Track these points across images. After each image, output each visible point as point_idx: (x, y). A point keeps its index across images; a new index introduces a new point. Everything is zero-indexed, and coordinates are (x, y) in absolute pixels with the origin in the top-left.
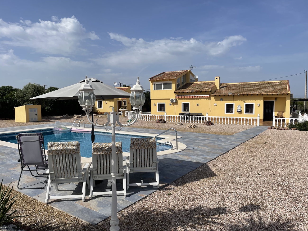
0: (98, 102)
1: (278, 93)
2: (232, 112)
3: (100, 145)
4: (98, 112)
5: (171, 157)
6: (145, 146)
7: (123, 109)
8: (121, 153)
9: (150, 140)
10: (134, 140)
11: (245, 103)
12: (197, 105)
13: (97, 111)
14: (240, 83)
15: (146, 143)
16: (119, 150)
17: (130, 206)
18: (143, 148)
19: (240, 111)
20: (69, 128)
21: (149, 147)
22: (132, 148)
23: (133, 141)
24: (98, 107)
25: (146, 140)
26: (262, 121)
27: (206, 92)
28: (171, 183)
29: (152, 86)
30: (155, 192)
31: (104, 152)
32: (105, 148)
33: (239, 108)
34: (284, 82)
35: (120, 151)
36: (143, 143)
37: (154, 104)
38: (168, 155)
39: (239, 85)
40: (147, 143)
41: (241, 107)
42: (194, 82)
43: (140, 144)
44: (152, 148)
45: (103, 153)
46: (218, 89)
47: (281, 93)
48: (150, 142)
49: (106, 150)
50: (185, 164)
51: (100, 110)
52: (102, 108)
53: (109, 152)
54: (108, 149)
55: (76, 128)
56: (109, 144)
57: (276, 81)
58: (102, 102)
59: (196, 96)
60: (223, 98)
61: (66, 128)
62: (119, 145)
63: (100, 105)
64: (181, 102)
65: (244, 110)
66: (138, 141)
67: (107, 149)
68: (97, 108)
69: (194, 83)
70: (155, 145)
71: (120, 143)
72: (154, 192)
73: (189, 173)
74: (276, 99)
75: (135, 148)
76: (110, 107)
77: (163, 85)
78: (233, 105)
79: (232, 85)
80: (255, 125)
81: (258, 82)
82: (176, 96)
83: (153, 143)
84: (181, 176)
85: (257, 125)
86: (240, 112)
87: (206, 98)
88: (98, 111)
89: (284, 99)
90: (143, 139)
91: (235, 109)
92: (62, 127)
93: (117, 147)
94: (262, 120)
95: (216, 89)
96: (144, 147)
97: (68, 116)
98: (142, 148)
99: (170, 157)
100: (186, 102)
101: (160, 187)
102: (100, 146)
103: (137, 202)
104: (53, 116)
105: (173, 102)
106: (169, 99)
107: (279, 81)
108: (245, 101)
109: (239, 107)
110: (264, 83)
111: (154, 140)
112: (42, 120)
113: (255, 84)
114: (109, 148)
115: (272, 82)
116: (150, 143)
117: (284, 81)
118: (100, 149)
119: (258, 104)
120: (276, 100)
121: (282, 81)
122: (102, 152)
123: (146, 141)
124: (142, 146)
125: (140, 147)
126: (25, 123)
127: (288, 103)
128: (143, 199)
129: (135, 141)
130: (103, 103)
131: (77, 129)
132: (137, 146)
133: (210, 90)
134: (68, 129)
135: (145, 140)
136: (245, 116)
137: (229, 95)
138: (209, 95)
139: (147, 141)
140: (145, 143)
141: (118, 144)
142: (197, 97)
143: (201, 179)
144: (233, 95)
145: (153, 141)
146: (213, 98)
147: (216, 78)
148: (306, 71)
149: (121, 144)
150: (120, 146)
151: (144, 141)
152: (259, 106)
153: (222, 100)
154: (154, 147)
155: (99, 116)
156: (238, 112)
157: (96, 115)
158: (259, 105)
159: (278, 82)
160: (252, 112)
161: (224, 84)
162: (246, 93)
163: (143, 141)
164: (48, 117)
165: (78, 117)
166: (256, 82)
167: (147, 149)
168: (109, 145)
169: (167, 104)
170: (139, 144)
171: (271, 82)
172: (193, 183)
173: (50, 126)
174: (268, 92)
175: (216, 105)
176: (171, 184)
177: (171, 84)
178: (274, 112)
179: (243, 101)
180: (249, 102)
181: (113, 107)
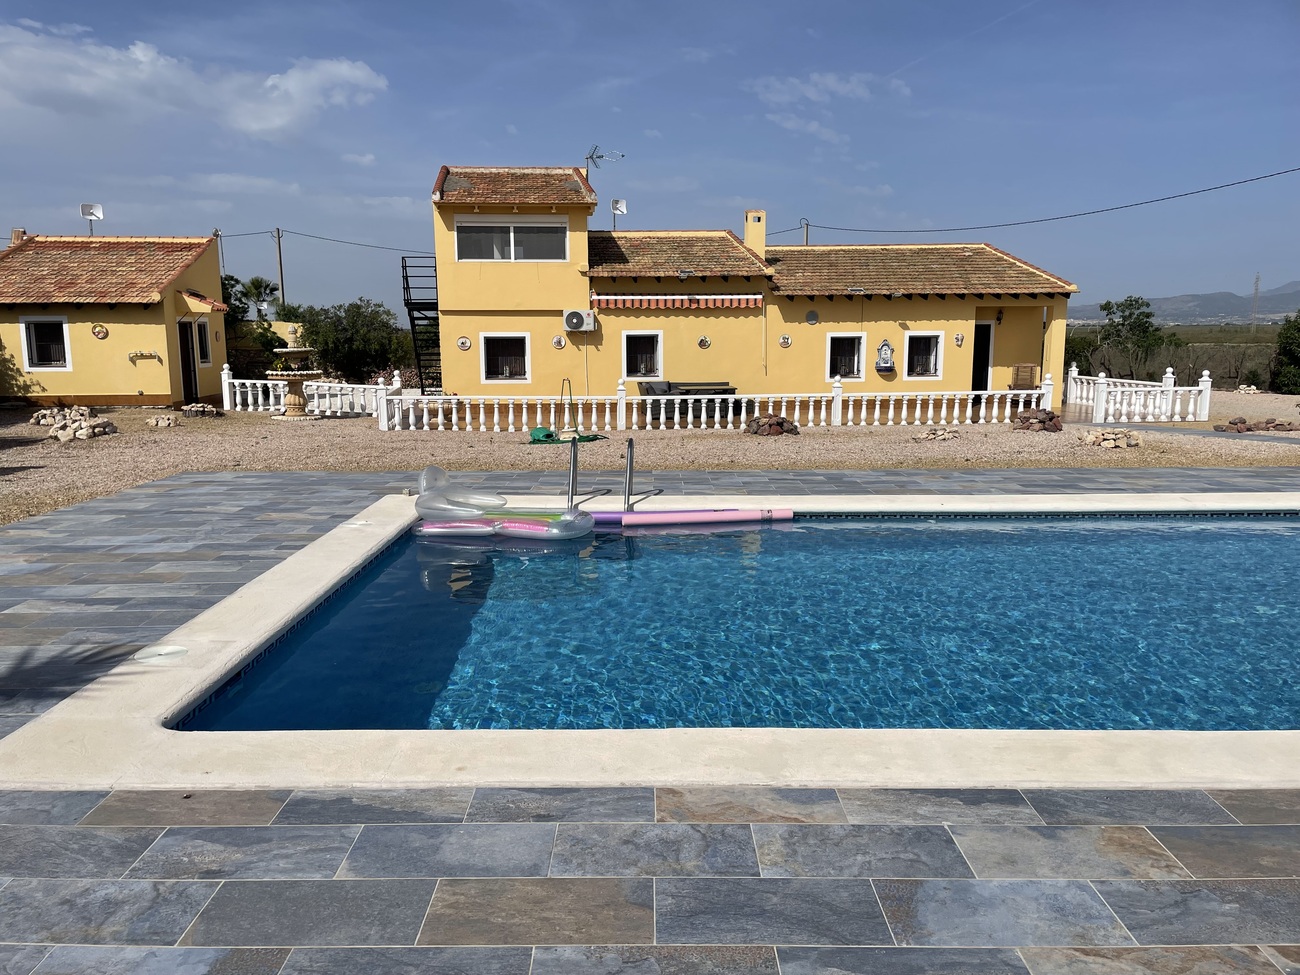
0: (28, 329)
1: (1036, 291)
7: (292, 370)
11: (907, 334)
12: (703, 344)
19: (888, 365)
24: (32, 364)
27: (750, 282)
29: (446, 241)
33: (886, 353)
37: (463, 340)
41: (893, 351)
51: (49, 382)
52: (69, 367)
58: (66, 327)
59: (698, 297)
60: (818, 309)
64: (619, 330)
65: (902, 360)
68: (26, 368)
74: (999, 315)
76: (133, 360)
77: (512, 235)
78: (859, 340)
82: (595, 297)
86: (887, 372)
87: (747, 308)
88: (36, 388)
91: (865, 359)
100: (642, 327)
105: (582, 329)
106: (559, 313)
108: (908, 323)
109: (884, 348)
119: (960, 337)
120: (999, 319)
127: (1059, 329)
130: (74, 334)
136: (906, 386)
138: (761, 297)
142: (703, 306)
146: (773, 310)
152: (960, 345)
153: (812, 318)
156: (880, 370)
158: (961, 340)
169: (540, 338)
175: (786, 344)
177: (563, 231)
178: (990, 368)
179: (900, 324)
180: (922, 329)
181: (160, 361)
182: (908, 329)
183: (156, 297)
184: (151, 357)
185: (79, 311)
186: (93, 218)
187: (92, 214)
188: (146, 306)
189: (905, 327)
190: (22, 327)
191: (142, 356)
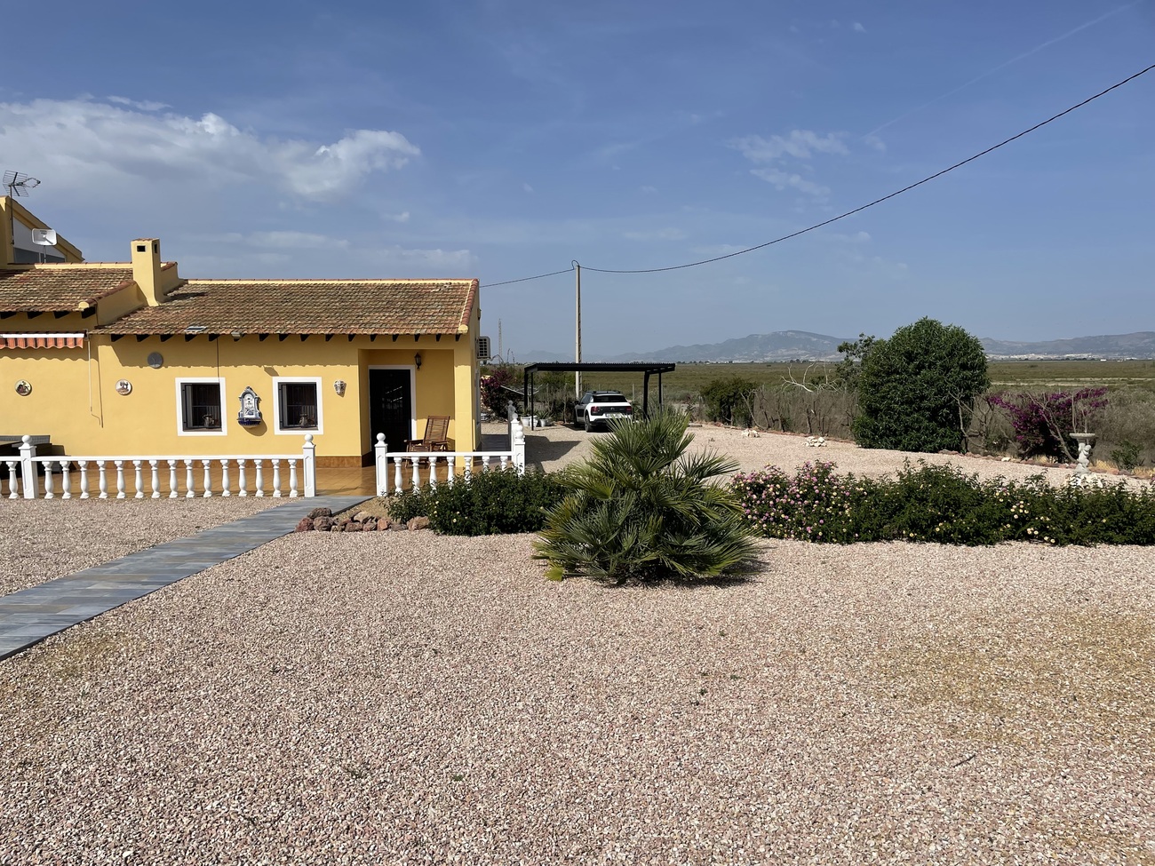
1: (418, 332)
2: (216, 425)
11: (276, 380)
12: (21, 390)
14: (275, 282)
19: (253, 416)
26: (361, 464)
27: (61, 318)
33: (250, 402)
34: (459, 284)
39: (266, 288)
41: (259, 400)
42: (38, 262)
46: (152, 302)
47: (429, 331)
57: (431, 282)
59: (6, 336)
60: (162, 348)
65: (272, 411)
69: (38, 266)
74: (419, 358)
78: (216, 387)
79: (236, 287)
80: (293, 494)
81: (356, 282)
85: (301, 493)
86: (254, 424)
87: (66, 348)
89: (448, 361)
91: (229, 408)
94: (358, 461)
95: (139, 304)
107: (440, 282)
108: (276, 367)
109: (247, 396)
110: (381, 288)
113: (340, 287)
115: (414, 282)
117: (461, 282)
119: (338, 384)
120: (419, 364)
121: (453, 282)
127: (463, 376)
133: (83, 305)
136: (282, 443)
137: (189, 337)
138: (82, 335)
142: (12, 346)
144: (213, 337)
146: (107, 352)
147: (134, 245)
148: (575, 264)
152: (342, 394)
153: (157, 360)
156: (243, 422)
158: (343, 387)
159: (438, 286)
160: (312, 423)
161: (198, 282)
162: (278, 329)
166: (348, 282)
171: (411, 282)
174: (378, 326)
175: (125, 390)
178: (413, 420)
179: (266, 369)
180: (297, 374)
182: (276, 374)
189: (274, 374)
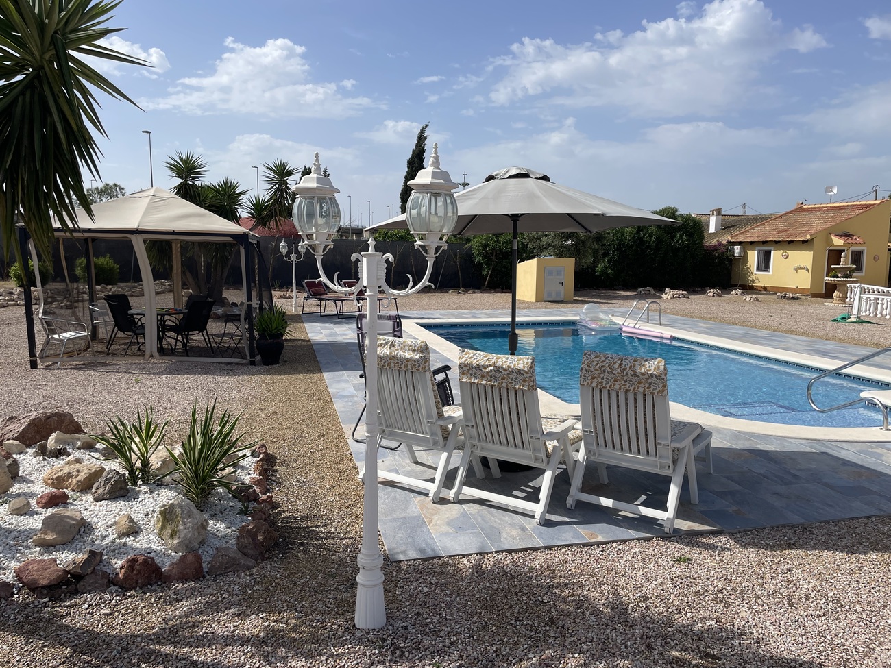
0: (759, 253)
3: (475, 357)
4: (756, 284)
5: (847, 454)
6: (626, 381)
7: (838, 277)
8: (529, 389)
9: (644, 365)
10: (589, 360)
13: (753, 281)
15: (627, 374)
16: (524, 381)
17: (526, 550)
18: (620, 389)
20: (616, 324)
21: (641, 390)
22: (585, 383)
23: (586, 362)
24: (758, 269)
25: (630, 364)
28: (736, 531)
30: (647, 540)
31: (485, 378)
32: (485, 368)
35: (527, 384)
36: (619, 370)
38: (844, 445)
40: (632, 373)
43: (608, 373)
44: (653, 394)
45: (484, 382)
48: (643, 371)
49: (490, 374)
50: (876, 488)
51: (762, 279)
52: (771, 273)
53: (498, 382)
54: (493, 372)
55: (633, 326)
56: (498, 358)
58: (772, 252)
61: (611, 322)
62: (524, 367)
63: (765, 264)
66: (605, 363)
67: (491, 371)
68: (755, 272)
70: (661, 386)
71: (528, 359)
72: (639, 539)
73: (857, 518)
75: (594, 384)
76: (796, 270)
83: (652, 375)
84: (802, 521)
88: (757, 281)
90: (618, 360)
92: (602, 320)
93: (517, 371)
96: (624, 385)
97: (653, 292)
98: (617, 387)
99: (844, 452)
101: (676, 530)
102: (475, 361)
103: (555, 546)
104: (615, 290)
111: (655, 368)
112: (575, 298)
114: (496, 369)
116: (643, 374)
118: (474, 369)
122: (482, 380)
123: (628, 367)
124: (616, 380)
125: (610, 384)
126: (532, 303)
128: (584, 545)
129: (594, 364)
130: (775, 255)
131: (637, 326)
132: (600, 380)
134: (615, 326)
135: (624, 363)
139: (630, 367)
140: (625, 373)
141: (521, 362)
143: (878, 551)
145: (653, 368)
149: (530, 364)
150: (526, 369)
151: (621, 364)
154: (656, 391)
155: (748, 298)
157: (742, 294)
163: (617, 365)
164: (600, 292)
165: (676, 297)
167: (635, 394)
168: (497, 362)
170: (606, 373)
172: (825, 553)
173: (575, 315)
176: (733, 535)
181: (808, 270)
183: (808, 237)
184: (804, 268)
185: (777, 244)
186: (832, 193)
187: (832, 191)
188: (804, 242)
190: (756, 252)
191: (801, 268)
